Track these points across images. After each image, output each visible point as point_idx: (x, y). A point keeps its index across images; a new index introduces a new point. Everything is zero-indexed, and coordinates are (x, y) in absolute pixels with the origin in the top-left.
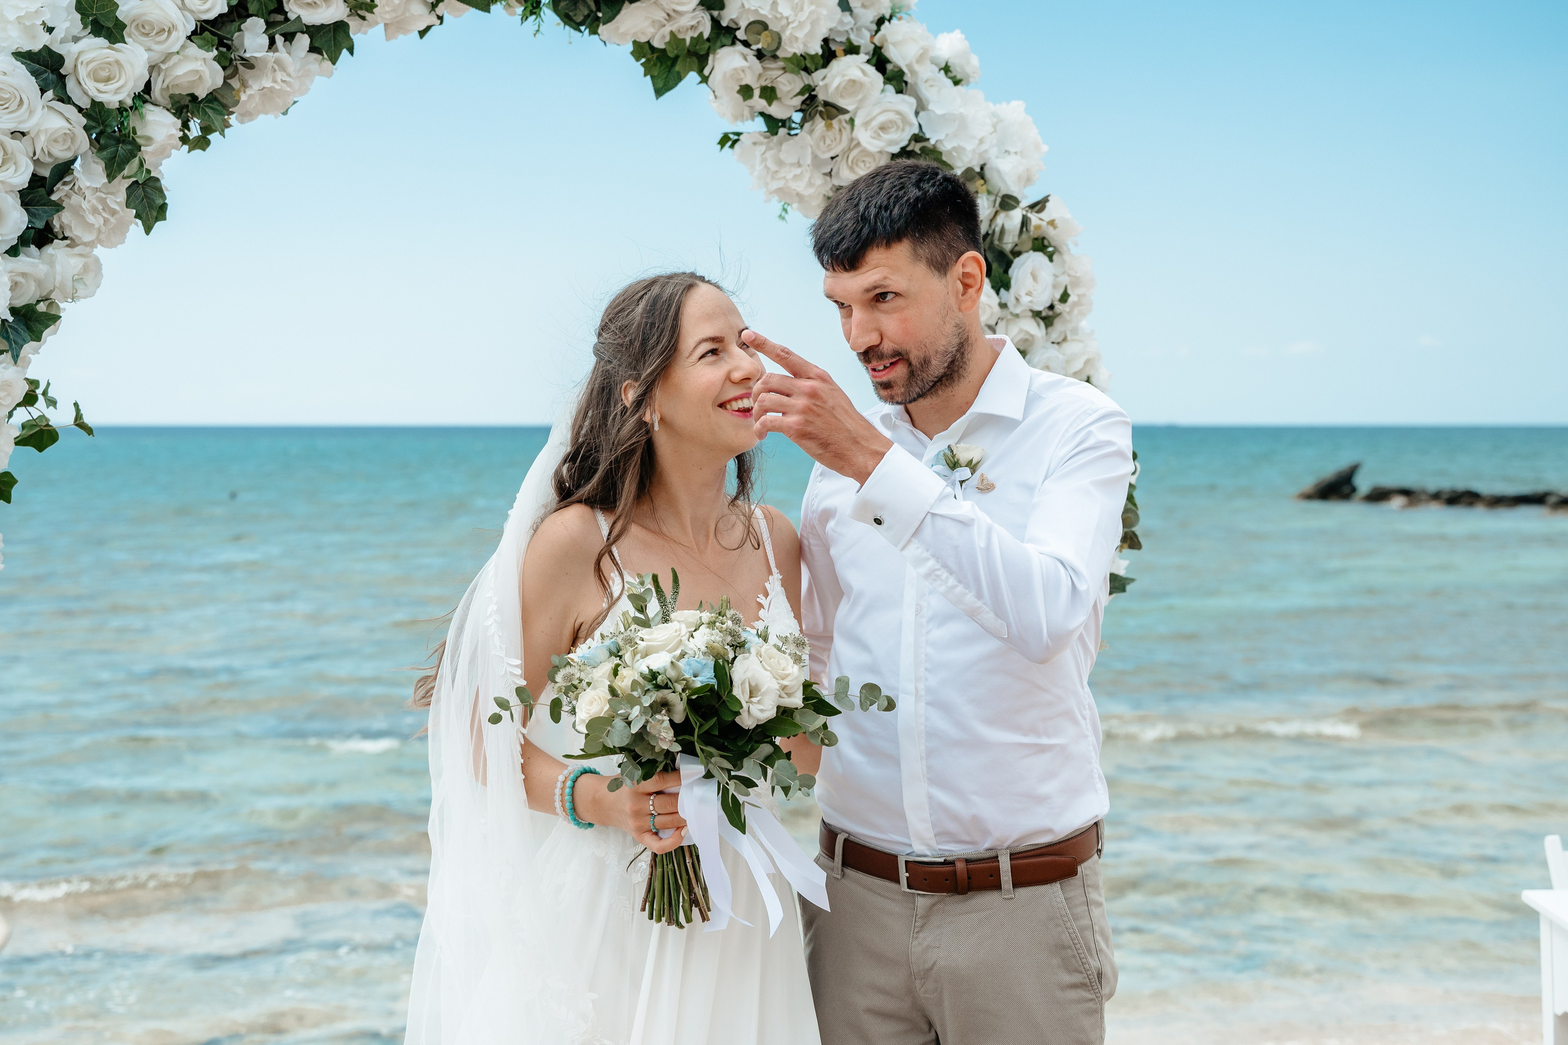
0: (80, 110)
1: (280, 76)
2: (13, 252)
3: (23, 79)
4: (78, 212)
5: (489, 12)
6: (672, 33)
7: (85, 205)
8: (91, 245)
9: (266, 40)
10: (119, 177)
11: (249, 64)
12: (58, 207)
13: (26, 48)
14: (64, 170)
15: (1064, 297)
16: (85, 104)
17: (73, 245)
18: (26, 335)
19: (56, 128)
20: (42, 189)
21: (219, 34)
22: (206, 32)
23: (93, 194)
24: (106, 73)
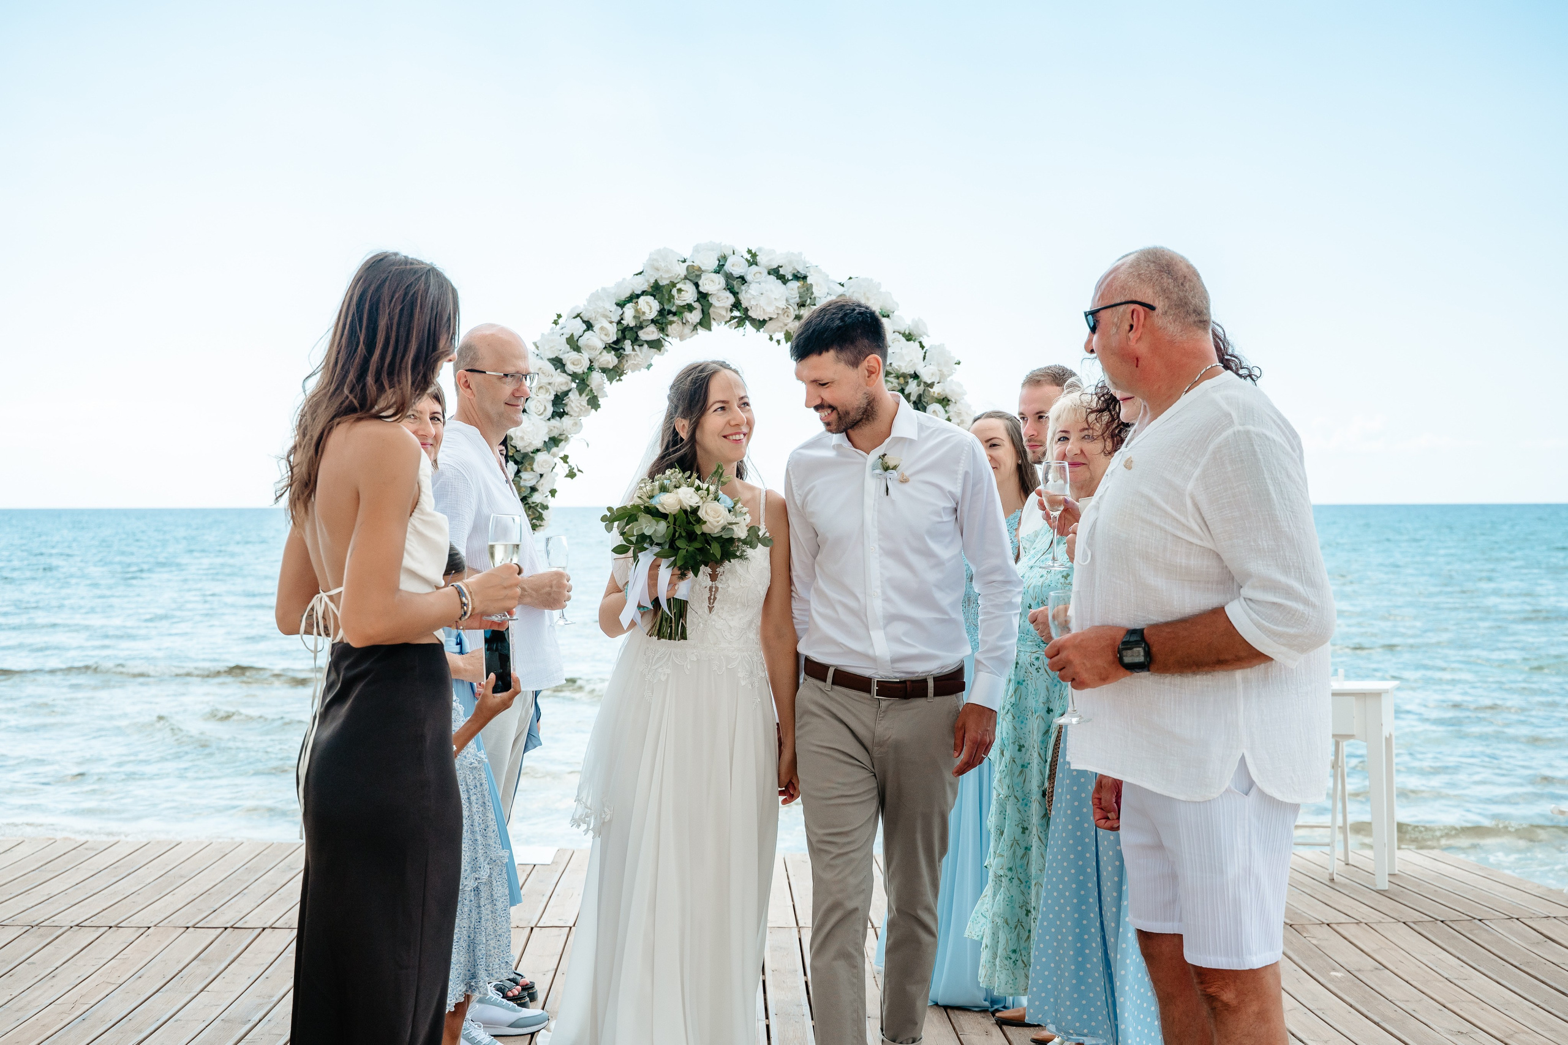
0: (570, 375)
1: (637, 359)
2: (549, 419)
3: (550, 367)
4: (572, 407)
5: (710, 330)
6: (787, 331)
7: (573, 405)
8: (578, 416)
9: (631, 347)
10: (584, 395)
11: (627, 356)
12: (566, 405)
13: (551, 357)
14: (566, 393)
16: (571, 373)
17: (571, 416)
18: (553, 445)
19: (561, 381)
20: (559, 400)
21: (615, 347)
22: (609, 347)
23: (576, 401)
24: (576, 362)
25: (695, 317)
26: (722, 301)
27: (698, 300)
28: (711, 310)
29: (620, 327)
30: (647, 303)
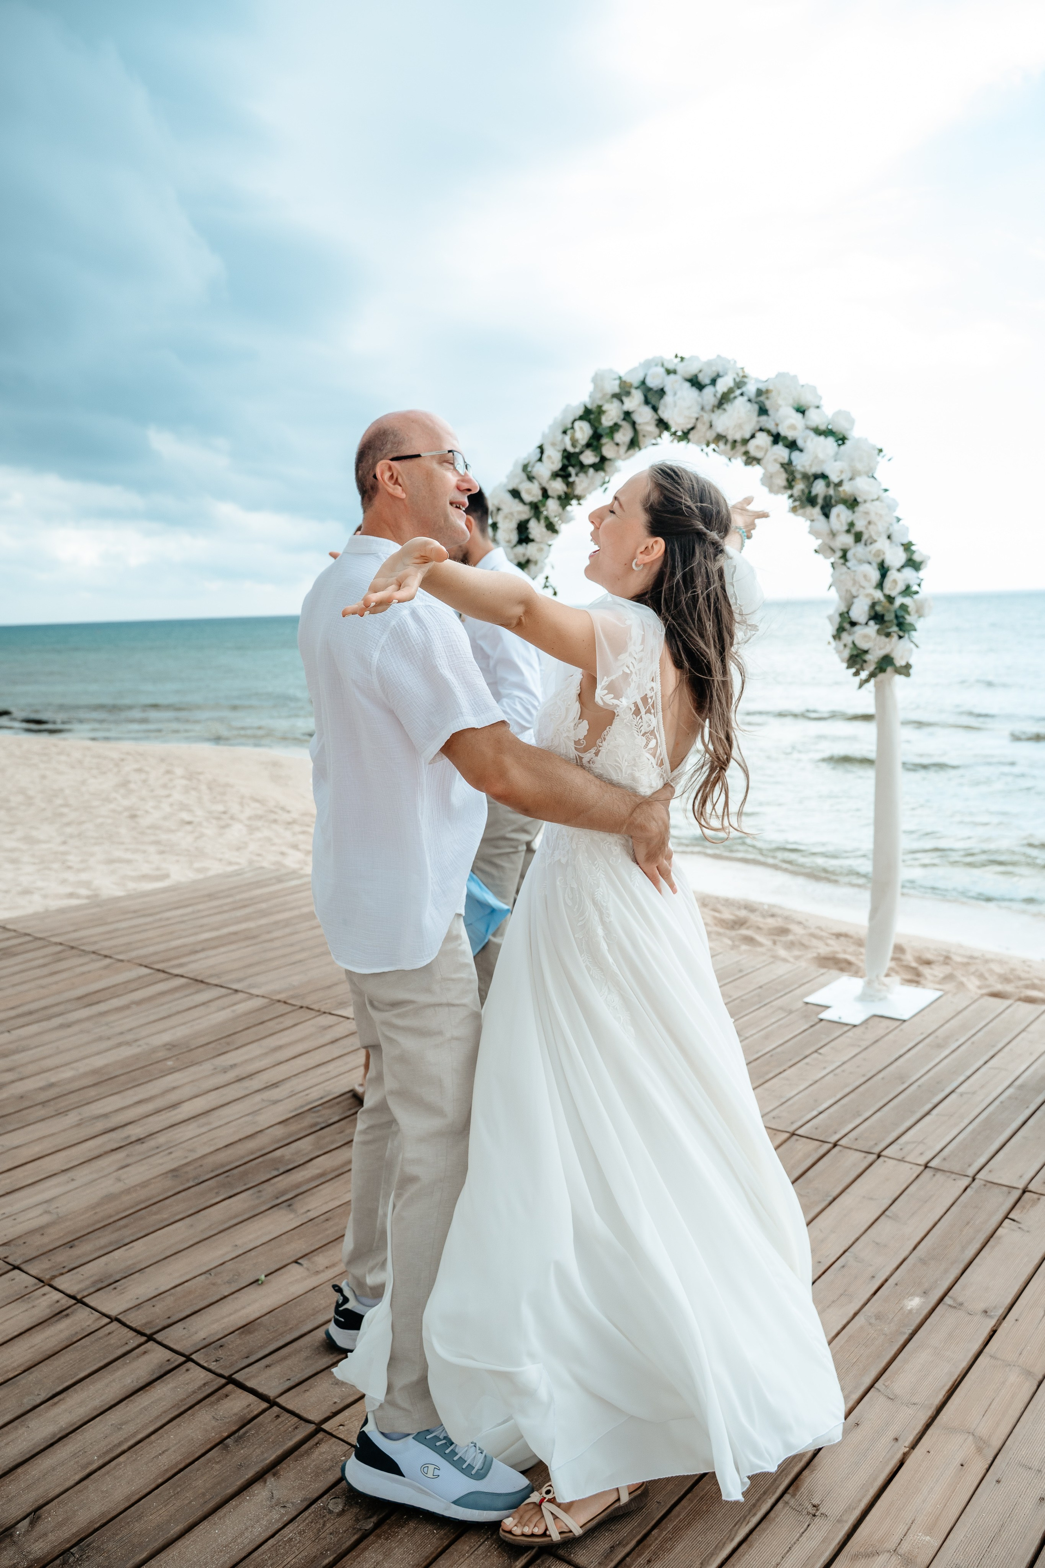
0: (527, 504)
2: (515, 546)
3: (509, 497)
7: (535, 532)
11: (573, 481)
12: (528, 532)
14: (527, 521)
15: (851, 525)
16: (527, 502)
19: (521, 512)
20: (522, 528)
21: (562, 474)
22: (555, 475)
23: (536, 529)
24: (531, 493)
25: (624, 436)
26: (644, 416)
27: (624, 419)
28: (638, 427)
29: (565, 454)
30: (581, 428)
